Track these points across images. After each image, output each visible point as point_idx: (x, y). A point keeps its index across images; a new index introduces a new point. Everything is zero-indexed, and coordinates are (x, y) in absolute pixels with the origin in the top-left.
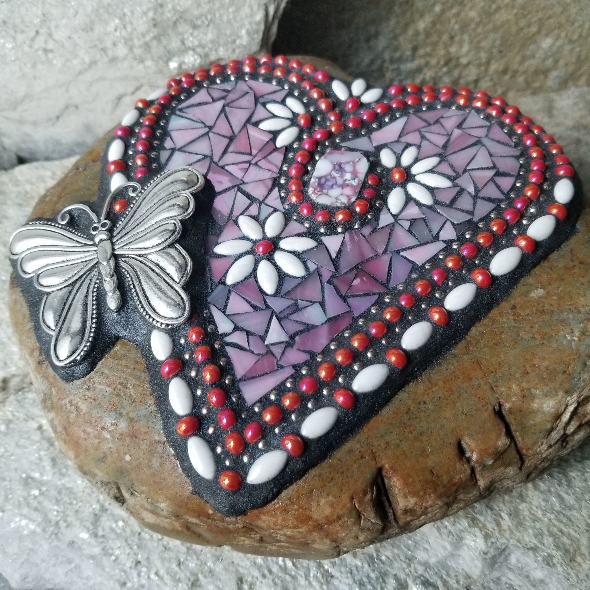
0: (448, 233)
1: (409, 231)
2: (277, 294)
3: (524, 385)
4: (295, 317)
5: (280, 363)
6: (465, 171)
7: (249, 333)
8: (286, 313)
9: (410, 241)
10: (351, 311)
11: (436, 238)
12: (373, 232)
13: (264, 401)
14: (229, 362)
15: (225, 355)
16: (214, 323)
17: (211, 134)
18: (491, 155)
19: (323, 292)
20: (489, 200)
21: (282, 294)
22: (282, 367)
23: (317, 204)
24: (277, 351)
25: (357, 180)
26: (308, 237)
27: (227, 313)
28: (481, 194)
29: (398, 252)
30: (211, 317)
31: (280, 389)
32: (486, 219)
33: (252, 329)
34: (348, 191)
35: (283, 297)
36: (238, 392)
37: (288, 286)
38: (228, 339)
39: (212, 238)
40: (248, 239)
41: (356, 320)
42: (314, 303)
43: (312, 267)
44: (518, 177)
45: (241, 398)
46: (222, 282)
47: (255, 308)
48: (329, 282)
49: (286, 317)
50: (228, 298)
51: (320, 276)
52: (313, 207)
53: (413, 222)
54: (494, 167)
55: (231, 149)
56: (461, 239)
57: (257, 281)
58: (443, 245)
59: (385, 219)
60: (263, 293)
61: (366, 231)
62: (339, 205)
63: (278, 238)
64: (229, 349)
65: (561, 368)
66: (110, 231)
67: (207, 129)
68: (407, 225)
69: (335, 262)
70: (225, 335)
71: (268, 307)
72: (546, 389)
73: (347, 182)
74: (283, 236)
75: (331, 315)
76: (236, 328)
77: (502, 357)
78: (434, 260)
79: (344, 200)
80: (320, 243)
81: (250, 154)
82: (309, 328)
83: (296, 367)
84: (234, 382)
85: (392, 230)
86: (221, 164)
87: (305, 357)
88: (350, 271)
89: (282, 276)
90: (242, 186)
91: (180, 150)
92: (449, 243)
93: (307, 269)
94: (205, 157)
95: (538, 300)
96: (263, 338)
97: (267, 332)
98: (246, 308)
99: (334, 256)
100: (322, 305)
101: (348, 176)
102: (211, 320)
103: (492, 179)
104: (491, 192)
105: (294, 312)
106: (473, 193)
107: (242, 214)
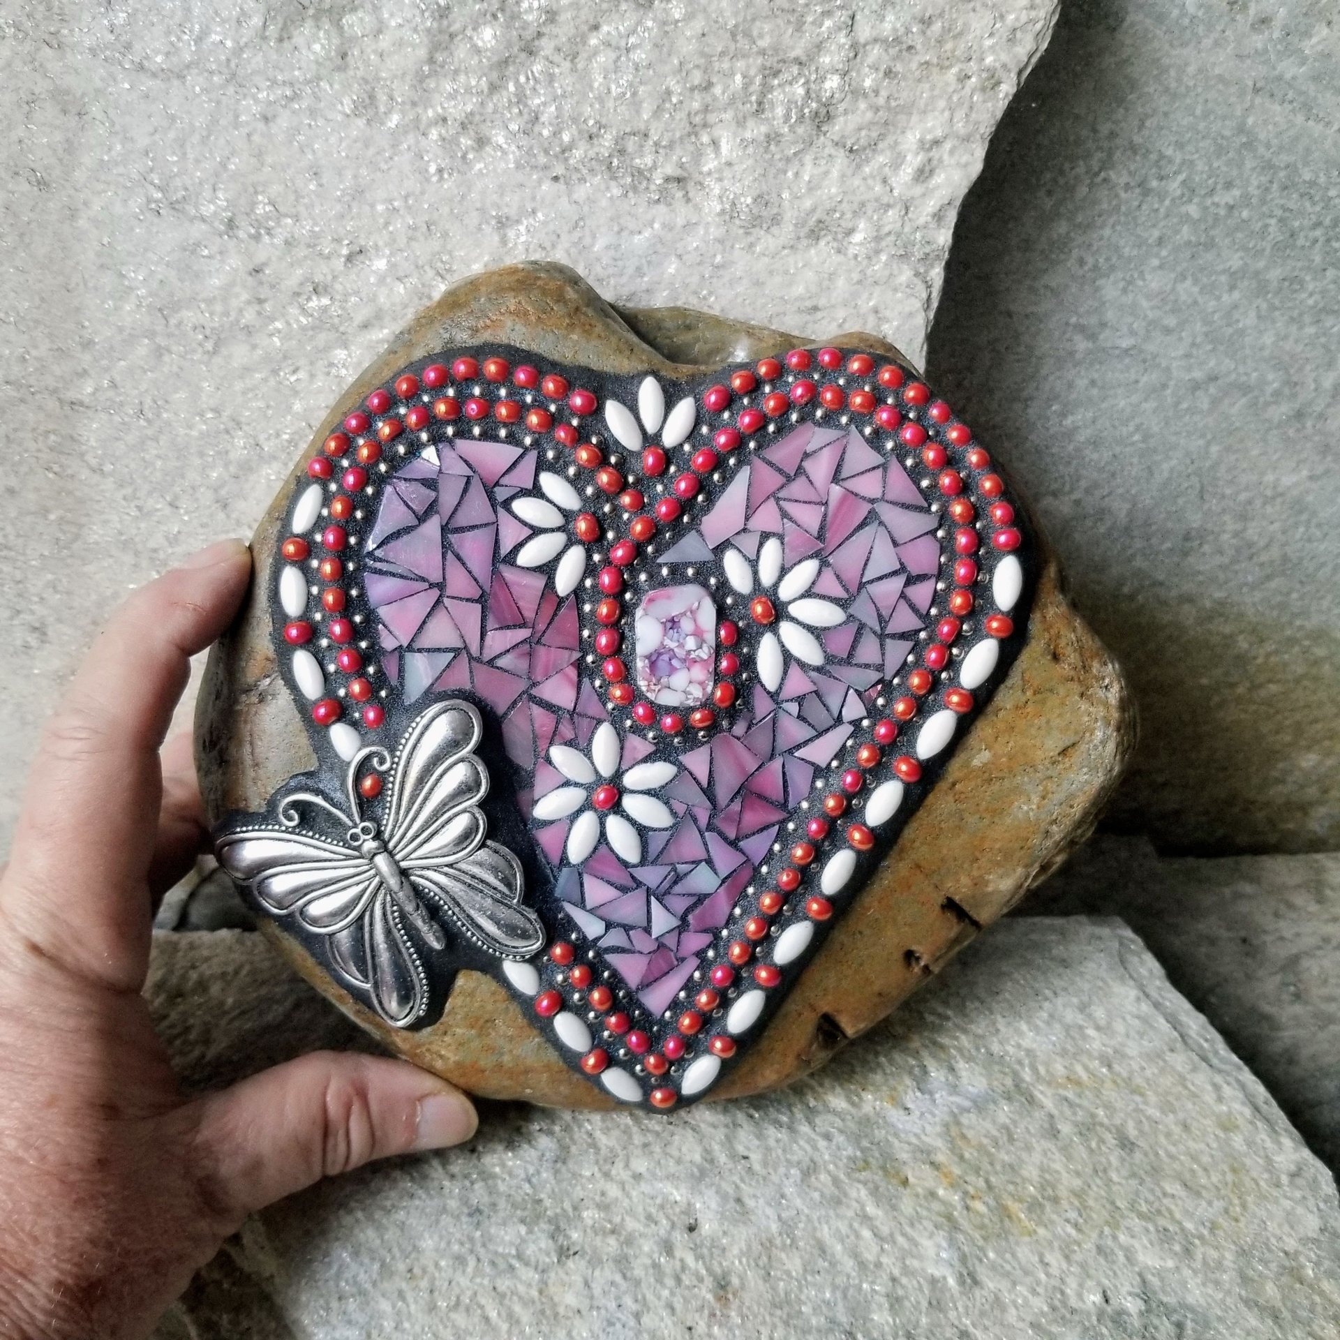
0: (854, 709)
1: (800, 717)
2: (643, 861)
3: (975, 873)
4: (678, 889)
5: (680, 955)
6: (862, 586)
7: (627, 928)
8: (666, 884)
9: (802, 732)
10: (748, 860)
11: (839, 720)
12: (749, 728)
13: (675, 1005)
14: (615, 974)
15: (608, 966)
16: (576, 928)
17: (446, 601)
18: (895, 544)
19: (705, 844)
20: (903, 636)
21: (650, 859)
22: (682, 960)
23: (660, 706)
24: (671, 941)
25: (705, 648)
26: (660, 759)
27: (589, 907)
28: (890, 630)
29: (790, 752)
30: (569, 919)
31: (690, 987)
32: (903, 670)
33: (629, 921)
34: (699, 673)
35: (654, 863)
36: (640, 1006)
37: (656, 844)
38: (603, 943)
39: (523, 796)
40: (576, 785)
41: (756, 870)
42: (697, 863)
43: (680, 808)
44: (940, 576)
45: (646, 1013)
46: (564, 861)
47: (624, 889)
48: (710, 827)
49: (667, 892)
50: (582, 885)
51: (695, 820)
52: (655, 712)
53: (800, 700)
54: (903, 568)
55: (491, 623)
56: (873, 712)
57: (612, 850)
58: (852, 728)
59: (762, 706)
60: (625, 864)
61: (739, 729)
62: (691, 703)
63: (618, 775)
64: (609, 958)
65: (1017, 846)
66: (378, 835)
67: (435, 593)
68: (793, 708)
69: (709, 792)
70: (598, 939)
71: (639, 884)
72: (1000, 871)
73: (693, 655)
74: (624, 767)
75: (723, 874)
76: (609, 926)
77: (945, 851)
78: (841, 754)
79: (697, 693)
80: (682, 768)
81: (523, 625)
82: (701, 898)
83: (700, 954)
84: (629, 994)
85: (774, 721)
86: (486, 657)
87: (707, 938)
88: (732, 800)
89: (642, 832)
90: (534, 692)
91: (410, 648)
92: (856, 723)
93: (674, 813)
94: (457, 651)
95: (985, 768)
96: (647, 930)
97: (649, 920)
98: (611, 893)
99: (705, 783)
100: (709, 862)
101: (691, 643)
102: (570, 924)
103: (903, 596)
104: (905, 620)
105: (675, 883)
106: (878, 628)
107: (551, 744)
